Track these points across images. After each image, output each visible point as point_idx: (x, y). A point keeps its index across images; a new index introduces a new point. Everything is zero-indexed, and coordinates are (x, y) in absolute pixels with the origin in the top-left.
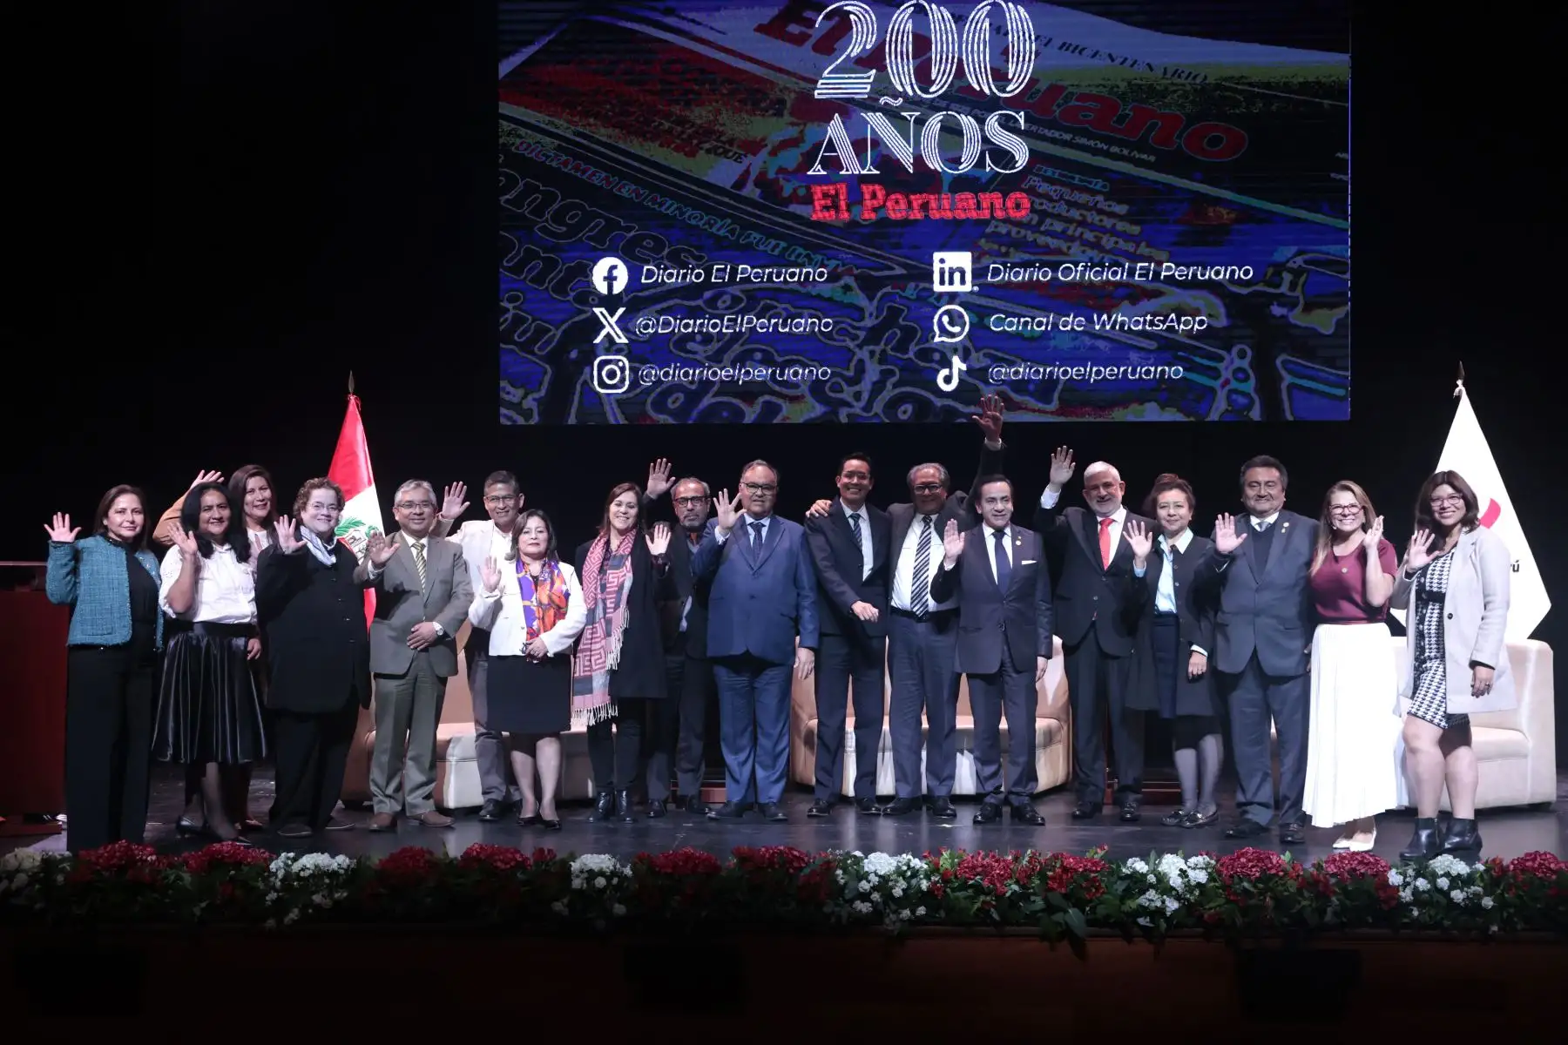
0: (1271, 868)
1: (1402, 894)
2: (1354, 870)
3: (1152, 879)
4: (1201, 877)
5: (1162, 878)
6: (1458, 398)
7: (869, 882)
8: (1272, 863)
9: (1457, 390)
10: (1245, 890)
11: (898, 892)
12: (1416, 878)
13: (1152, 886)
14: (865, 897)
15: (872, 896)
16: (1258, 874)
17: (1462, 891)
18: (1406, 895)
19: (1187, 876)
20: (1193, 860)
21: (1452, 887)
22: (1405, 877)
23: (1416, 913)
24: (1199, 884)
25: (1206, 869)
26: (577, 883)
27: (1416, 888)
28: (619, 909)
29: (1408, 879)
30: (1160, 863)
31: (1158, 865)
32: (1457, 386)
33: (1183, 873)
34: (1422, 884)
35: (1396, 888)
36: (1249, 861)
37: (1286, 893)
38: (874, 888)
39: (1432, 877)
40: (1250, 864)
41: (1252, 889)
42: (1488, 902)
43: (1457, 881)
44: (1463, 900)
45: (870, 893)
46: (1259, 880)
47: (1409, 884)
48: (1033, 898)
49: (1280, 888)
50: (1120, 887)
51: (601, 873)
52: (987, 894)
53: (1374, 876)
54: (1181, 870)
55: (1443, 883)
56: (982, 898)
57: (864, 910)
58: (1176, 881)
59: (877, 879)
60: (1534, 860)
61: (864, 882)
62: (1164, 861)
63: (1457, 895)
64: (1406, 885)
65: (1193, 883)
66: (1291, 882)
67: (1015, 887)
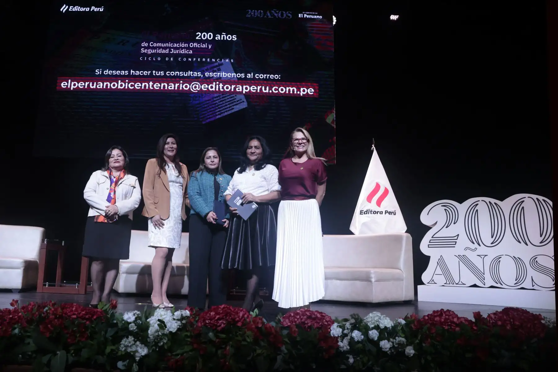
0: (237, 322)
1: (340, 344)
2: (304, 323)
3: (135, 327)
4: (174, 326)
5: (143, 327)
6: (373, 151)
8: (239, 317)
10: (209, 339)
12: (352, 330)
13: (131, 333)
16: (223, 325)
17: (389, 341)
18: (344, 345)
19: (164, 326)
21: (381, 338)
22: (343, 330)
23: (351, 360)
24: (171, 332)
25: (182, 320)
27: (352, 338)
29: (346, 332)
34: (357, 335)
35: (336, 339)
36: (217, 313)
37: (244, 343)
39: (365, 330)
40: (218, 316)
41: (214, 339)
42: (410, 351)
43: (385, 333)
44: (390, 348)
46: (223, 331)
47: (346, 335)
49: (240, 338)
50: (111, 332)
53: (319, 328)
55: (374, 334)
58: (154, 330)
60: (441, 315)
63: (385, 345)
64: (344, 336)
65: (164, 331)
66: (249, 333)
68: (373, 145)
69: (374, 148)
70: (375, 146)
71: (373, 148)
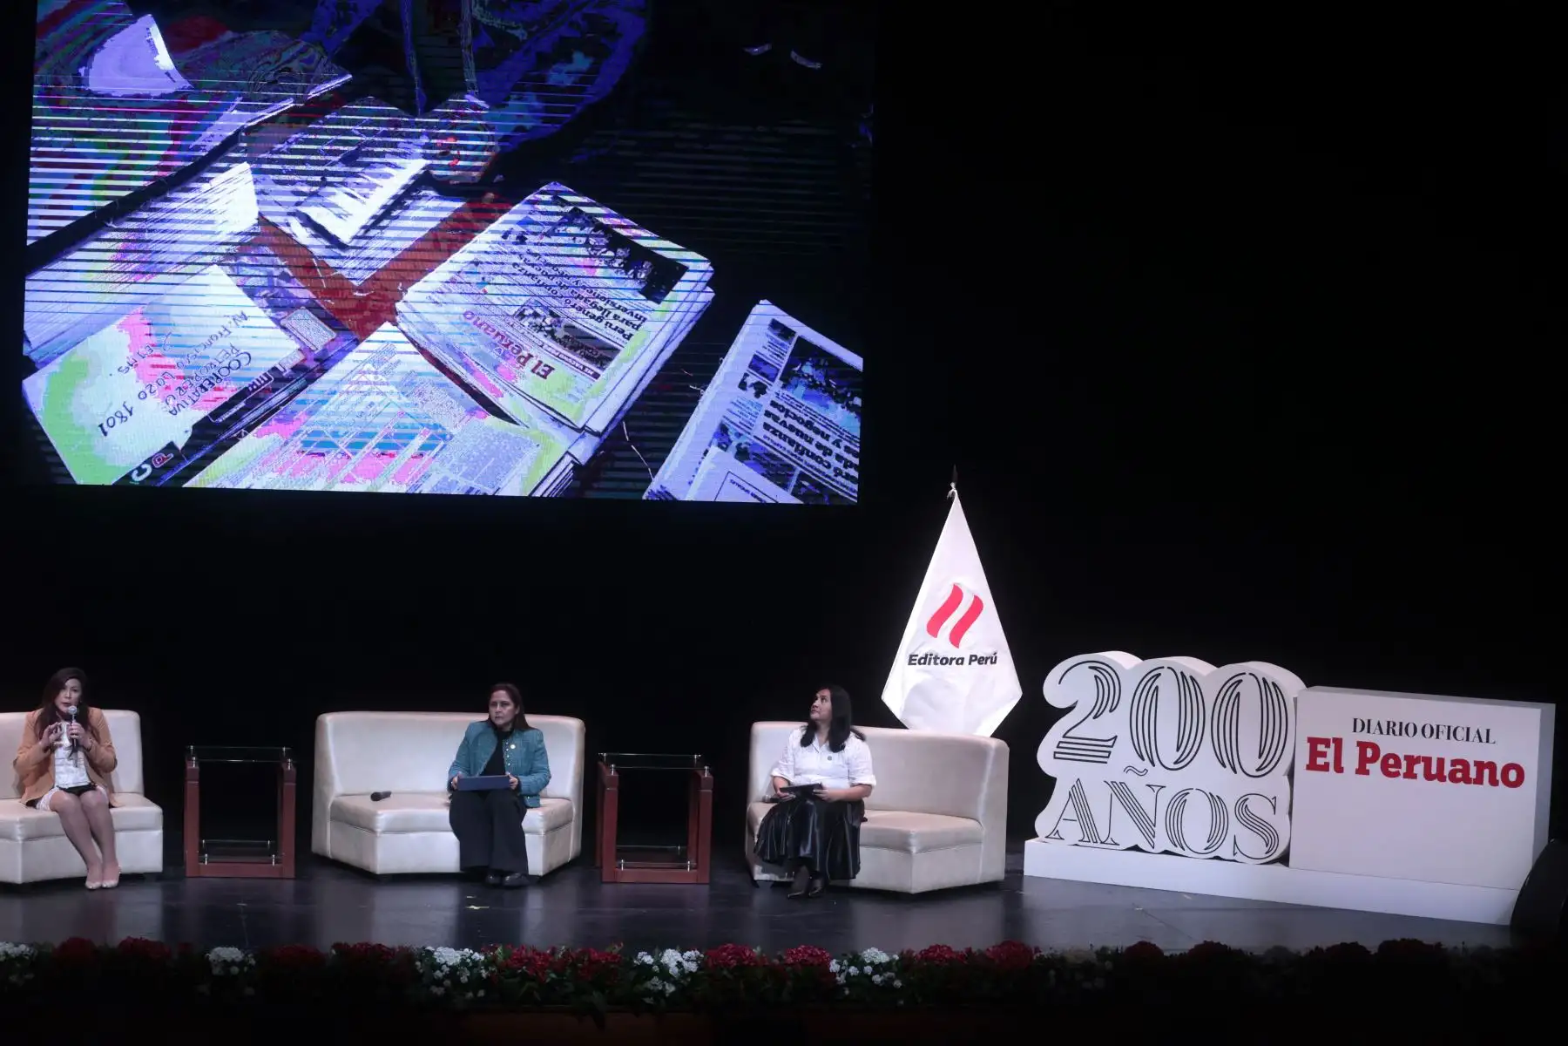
0: (744, 960)
1: (838, 978)
2: (806, 961)
3: (656, 968)
4: (692, 967)
5: (664, 968)
6: (951, 501)
7: (442, 971)
8: (746, 956)
9: (950, 492)
10: (725, 976)
11: (464, 979)
12: (849, 966)
13: (655, 974)
14: (439, 983)
15: (444, 983)
16: (734, 965)
17: (881, 975)
18: (841, 979)
19: (682, 967)
20: (688, 954)
21: (874, 973)
22: (841, 966)
23: (847, 992)
24: (691, 972)
25: (696, 961)
26: (216, 971)
27: (849, 973)
28: (249, 991)
29: (843, 968)
30: (662, 955)
31: (661, 958)
32: (951, 488)
33: (679, 965)
34: (853, 970)
35: (834, 974)
36: (729, 954)
37: (755, 979)
38: (446, 976)
39: (861, 964)
40: (730, 957)
41: (730, 976)
42: (898, 983)
43: (879, 968)
44: (882, 982)
45: (443, 980)
46: (735, 969)
47: (844, 971)
48: (567, 984)
49: (751, 975)
50: (632, 974)
51: (233, 963)
52: (533, 980)
53: (819, 965)
54: (678, 962)
55: (868, 969)
56: (528, 984)
57: (439, 993)
58: (674, 970)
59: (448, 969)
60: (935, 952)
61: (438, 972)
62: (665, 955)
63: (877, 979)
64: (841, 971)
65: (686, 972)
66: (759, 971)
67: (553, 976)
68: (953, 485)
69: (956, 491)
70: (957, 488)
71: (953, 493)
